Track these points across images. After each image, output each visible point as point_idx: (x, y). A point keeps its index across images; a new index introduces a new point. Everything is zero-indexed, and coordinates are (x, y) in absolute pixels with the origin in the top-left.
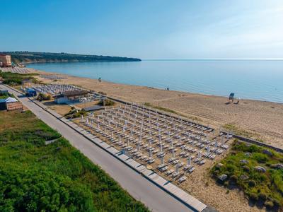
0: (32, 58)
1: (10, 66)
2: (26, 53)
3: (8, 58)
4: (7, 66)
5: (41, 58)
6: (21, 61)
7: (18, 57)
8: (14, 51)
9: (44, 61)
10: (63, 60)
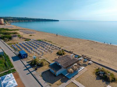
0: (13, 20)
1: (3, 24)
2: (10, 17)
3: (2, 20)
4: (2, 24)
5: (17, 20)
6: (8, 21)
7: (6, 19)
8: (5, 17)
9: (18, 21)
10: (26, 21)
